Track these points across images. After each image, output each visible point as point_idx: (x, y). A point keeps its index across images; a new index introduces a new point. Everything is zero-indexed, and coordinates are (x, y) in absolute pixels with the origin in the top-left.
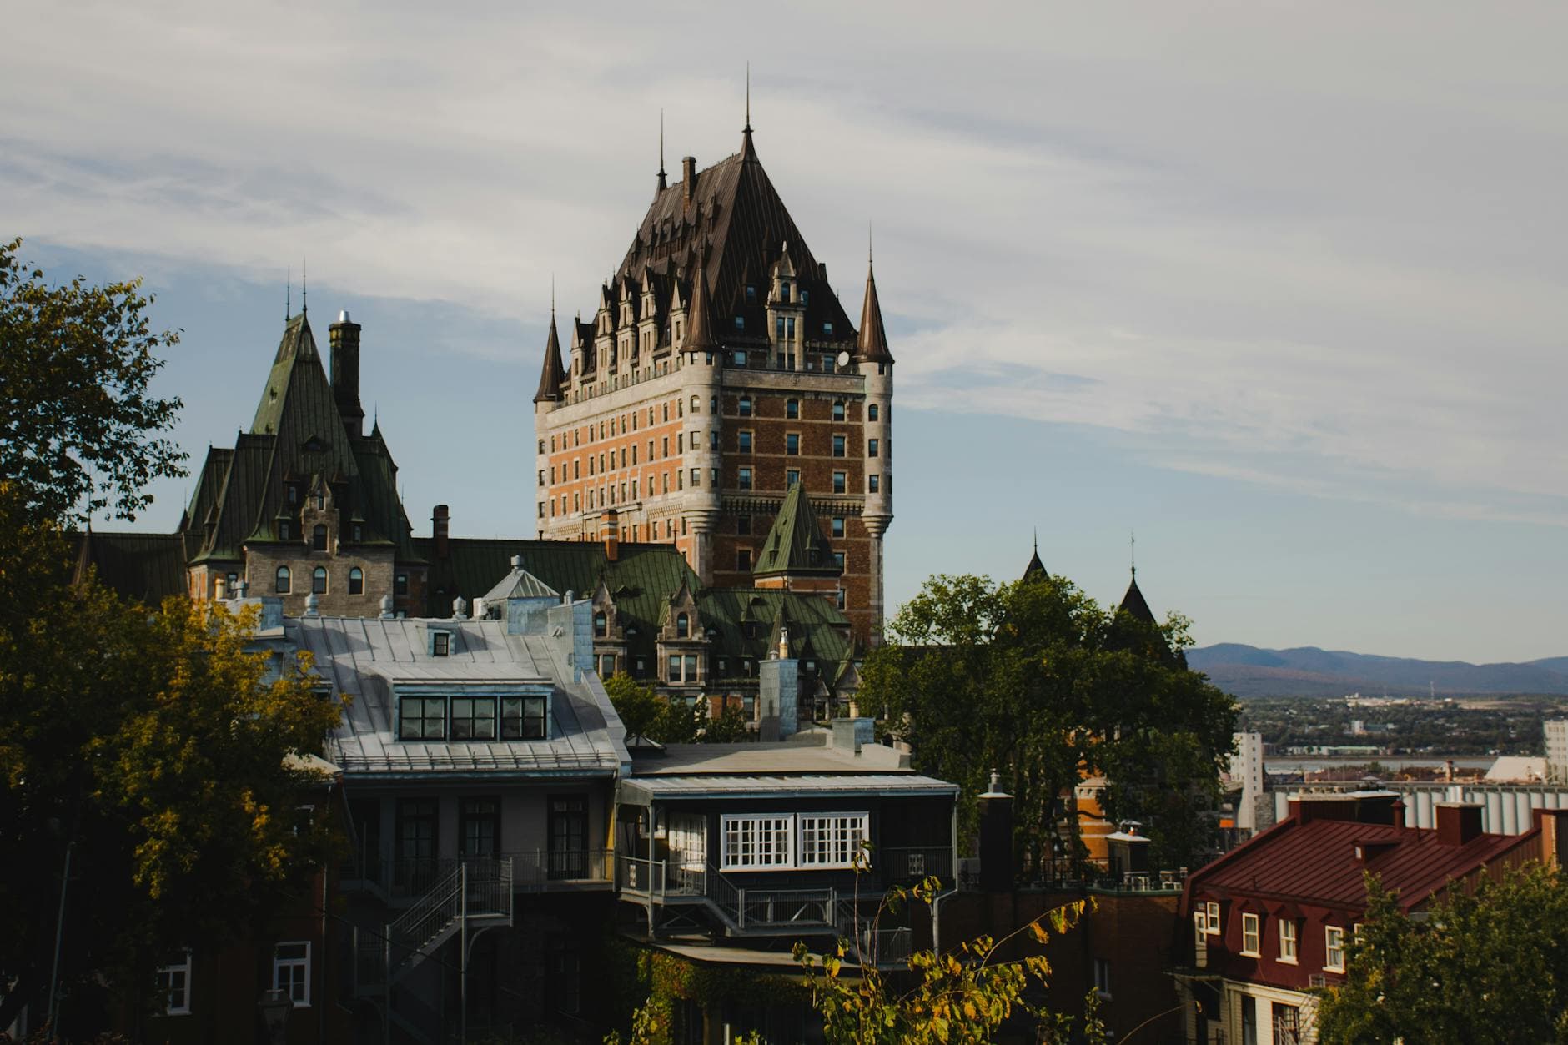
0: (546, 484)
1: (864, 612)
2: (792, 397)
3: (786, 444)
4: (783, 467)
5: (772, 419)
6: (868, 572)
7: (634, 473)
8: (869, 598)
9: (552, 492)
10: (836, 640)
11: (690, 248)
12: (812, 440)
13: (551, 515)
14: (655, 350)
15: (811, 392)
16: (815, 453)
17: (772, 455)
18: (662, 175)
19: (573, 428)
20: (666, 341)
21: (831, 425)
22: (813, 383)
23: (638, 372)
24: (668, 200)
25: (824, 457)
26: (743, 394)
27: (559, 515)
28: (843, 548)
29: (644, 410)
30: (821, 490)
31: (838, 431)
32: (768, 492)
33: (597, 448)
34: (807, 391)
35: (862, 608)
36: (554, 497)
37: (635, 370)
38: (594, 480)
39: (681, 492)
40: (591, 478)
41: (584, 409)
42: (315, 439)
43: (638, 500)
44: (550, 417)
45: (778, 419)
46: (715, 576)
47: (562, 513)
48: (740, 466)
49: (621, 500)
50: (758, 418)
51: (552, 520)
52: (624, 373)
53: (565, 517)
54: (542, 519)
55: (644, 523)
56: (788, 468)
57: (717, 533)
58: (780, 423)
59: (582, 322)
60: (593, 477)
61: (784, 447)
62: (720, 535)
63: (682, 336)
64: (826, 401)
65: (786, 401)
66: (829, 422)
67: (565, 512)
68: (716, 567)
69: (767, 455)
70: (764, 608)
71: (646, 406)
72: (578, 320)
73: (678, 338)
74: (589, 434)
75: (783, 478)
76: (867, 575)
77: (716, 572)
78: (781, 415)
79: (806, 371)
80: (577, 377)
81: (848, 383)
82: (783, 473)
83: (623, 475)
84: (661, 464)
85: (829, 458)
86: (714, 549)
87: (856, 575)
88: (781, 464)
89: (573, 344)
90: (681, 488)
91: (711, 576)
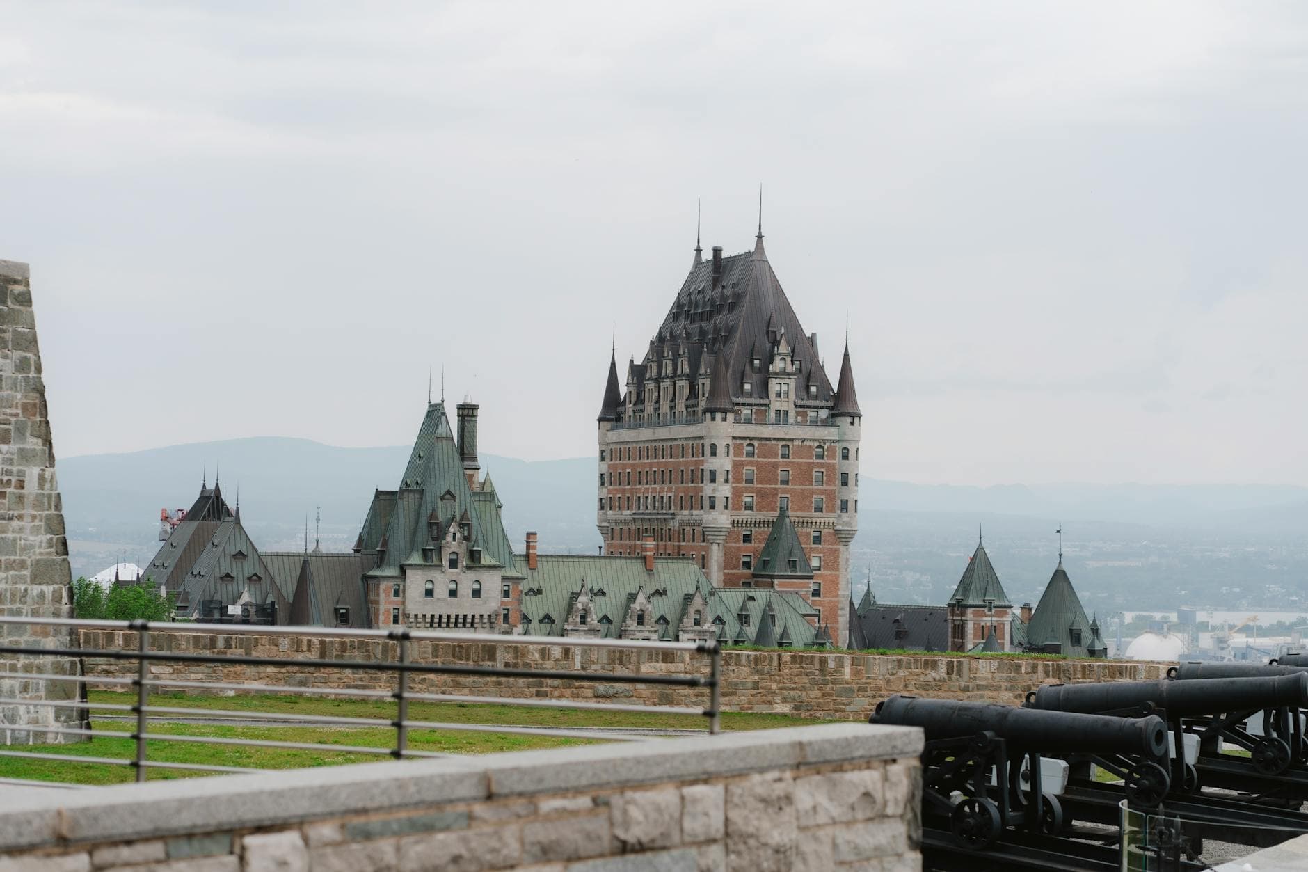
0: (606, 485)
1: (833, 599)
2: (784, 443)
3: (779, 478)
4: (777, 494)
5: (770, 460)
6: (838, 571)
7: (670, 490)
8: (838, 589)
9: (609, 491)
10: (806, 627)
11: (715, 323)
12: (798, 474)
13: (609, 509)
14: (687, 400)
15: (798, 439)
16: (801, 484)
17: (768, 486)
18: (699, 251)
19: (627, 446)
20: (695, 395)
21: (813, 463)
22: (800, 432)
23: (674, 413)
24: (702, 272)
25: (808, 487)
26: (748, 442)
27: (615, 510)
28: (820, 553)
29: (678, 445)
30: (804, 511)
31: (818, 467)
32: (765, 512)
33: (644, 465)
34: (796, 439)
35: (833, 597)
36: (611, 496)
37: (673, 411)
38: (640, 489)
39: (702, 511)
40: (638, 487)
41: (635, 434)
42: (449, 492)
43: (672, 511)
44: (610, 434)
45: (774, 460)
46: (725, 574)
47: (617, 509)
48: (745, 495)
49: (660, 508)
50: (759, 459)
51: (610, 512)
52: (664, 411)
53: (619, 513)
54: (602, 511)
55: (676, 528)
56: (780, 495)
57: (727, 543)
58: (774, 462)
59: (635, 363)
60: (640, 486)
61: (777, 479)
62: (730, 544)
63: (707, 395)
64: (810, 446)
65: (780, 446)
66: (811, 461)
67: (619, 509)
68: (725, 568)
69: (765, 486)
70: (755, 603)
71: (680, 443)
72: (632, 362)
73: (703, 395)
74: (638, 453)
75: (776, 503)
76: (837, 573)
77: (725, 571)
78: (776, 456)
79: (798, 424)
80: (630, 406)
81: (826, 432)
82: (776, 498)
83: (662, 490)
84: (689, 487)
85: (811, 487)
86: (725, 554)
87: (829, 573)
88: (776, 492)
89: (628, 379)
90: (702, 508)
91: (722, 574)
